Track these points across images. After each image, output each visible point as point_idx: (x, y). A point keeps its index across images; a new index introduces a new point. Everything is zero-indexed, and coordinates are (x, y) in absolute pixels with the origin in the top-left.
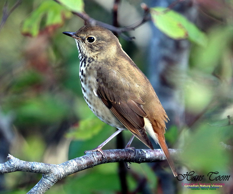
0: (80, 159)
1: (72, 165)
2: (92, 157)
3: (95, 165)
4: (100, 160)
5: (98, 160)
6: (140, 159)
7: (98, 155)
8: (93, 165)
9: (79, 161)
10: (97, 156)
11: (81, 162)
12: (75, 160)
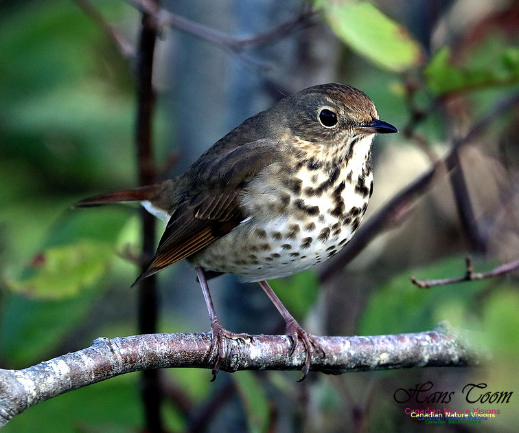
0: (79, 358)
1: (57, 372)
2: (111, 353)
3: (117, 374)
4: (131, 362)
5: (126, 362)
6: (236, 359)
7: (123, 347)
8: (111, 373)
9: (75, 362)
10: (123, 351)
11: (81, 365)
12: (64, 359)
